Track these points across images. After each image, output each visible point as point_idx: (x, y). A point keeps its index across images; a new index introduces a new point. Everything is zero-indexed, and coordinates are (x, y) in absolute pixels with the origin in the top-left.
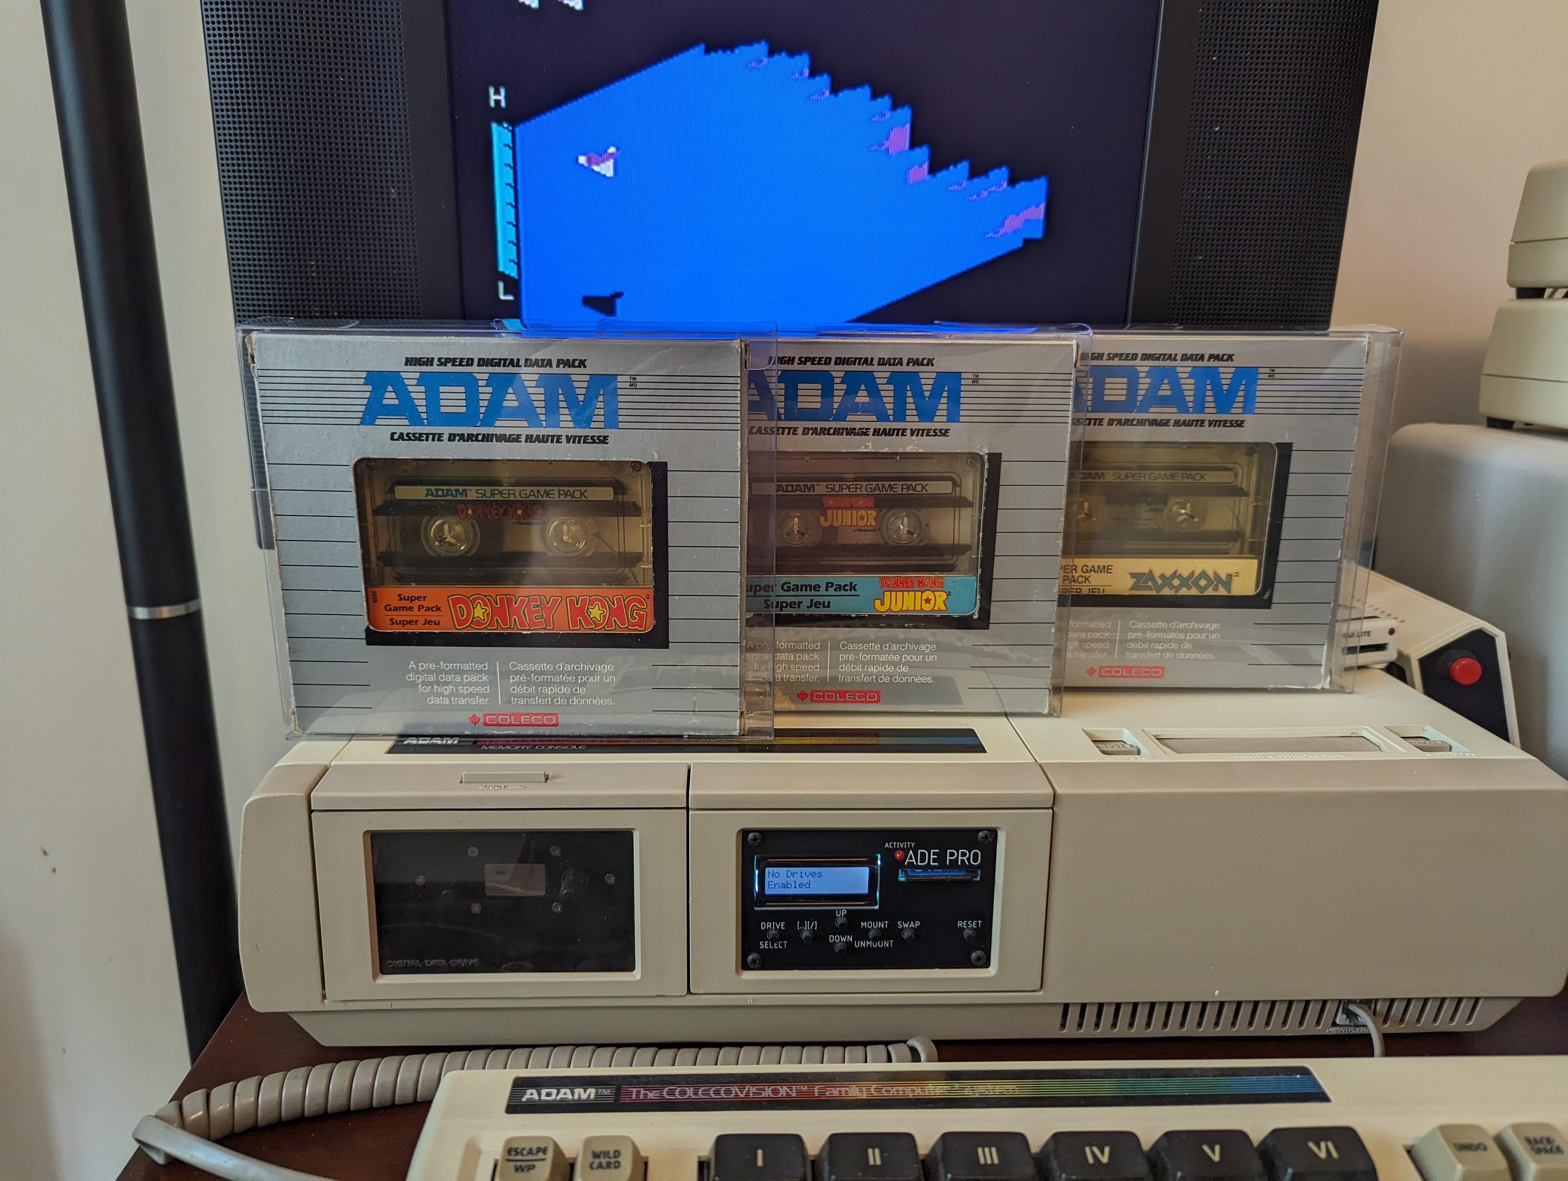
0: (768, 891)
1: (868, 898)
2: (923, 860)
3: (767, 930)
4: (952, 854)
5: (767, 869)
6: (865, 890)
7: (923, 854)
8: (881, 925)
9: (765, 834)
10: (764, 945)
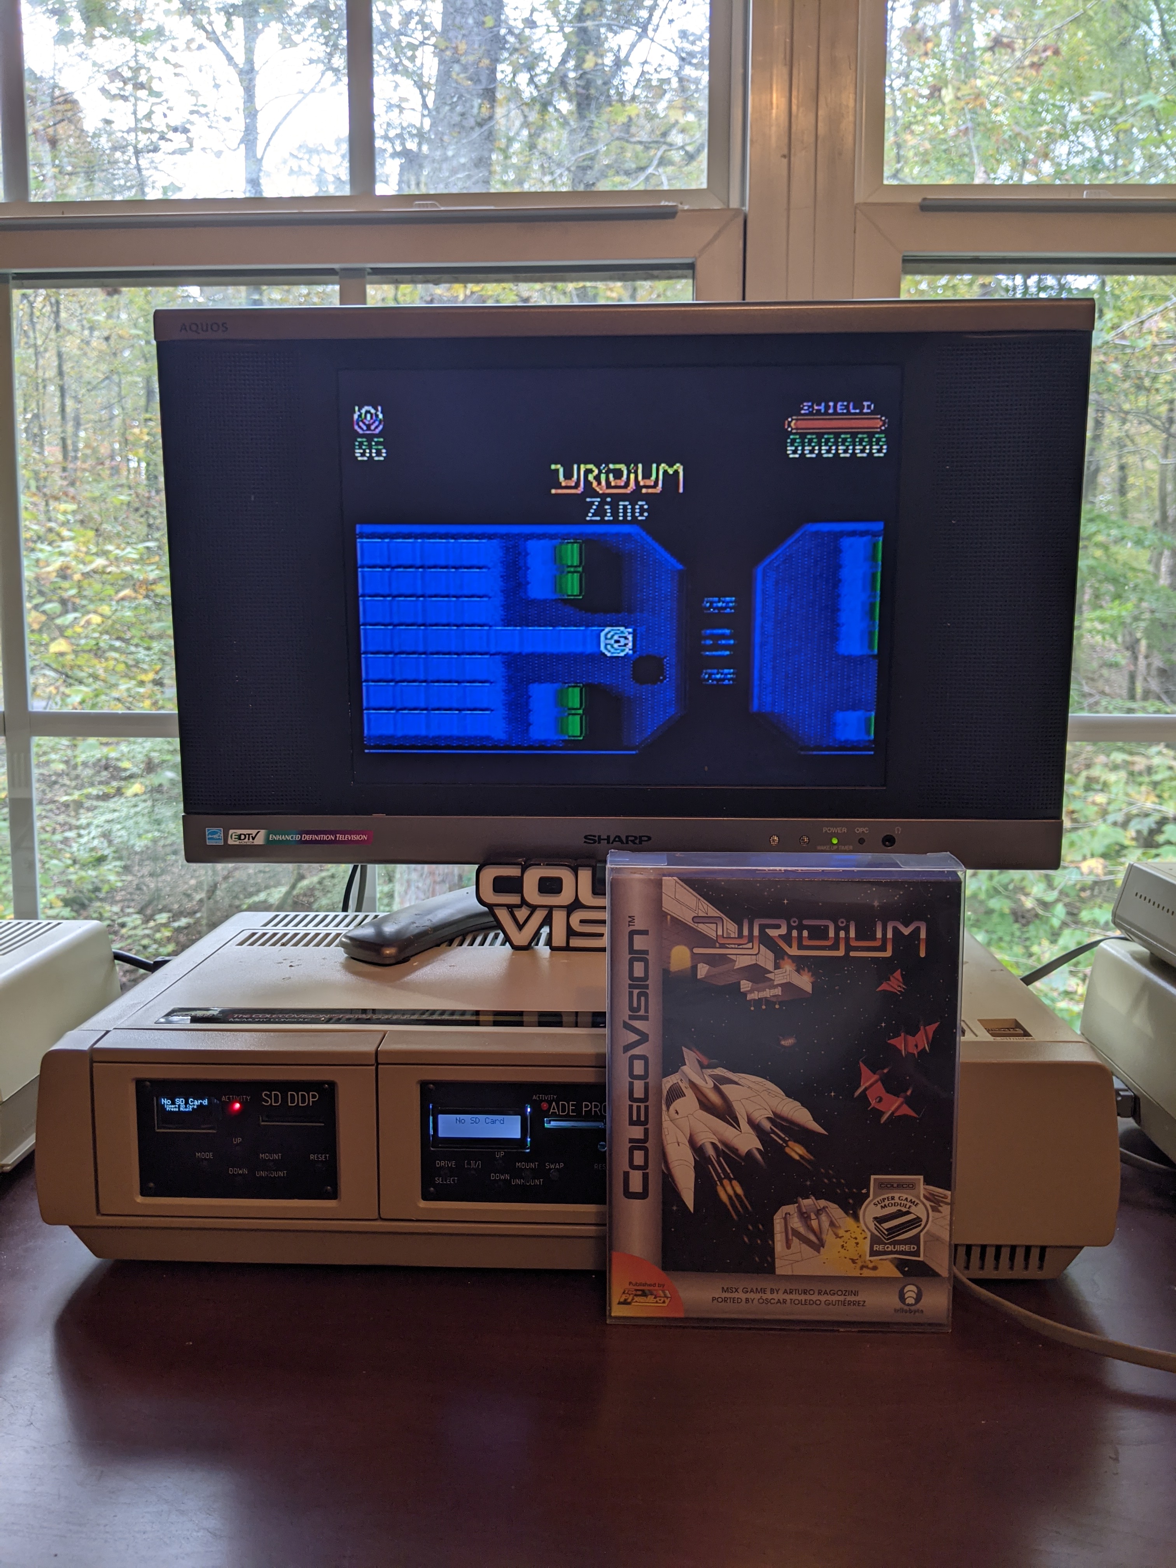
0: (441, 1134)
1: (521, 1142)
2: (563, 1111)
3: (441, 1168)
4: (587, 1106)
5: (440, 1117)
6: (518, 1136)
7: (563, 1106)
8: (532, 1165)
9: (439, 1084)
10: (438, 1181)
